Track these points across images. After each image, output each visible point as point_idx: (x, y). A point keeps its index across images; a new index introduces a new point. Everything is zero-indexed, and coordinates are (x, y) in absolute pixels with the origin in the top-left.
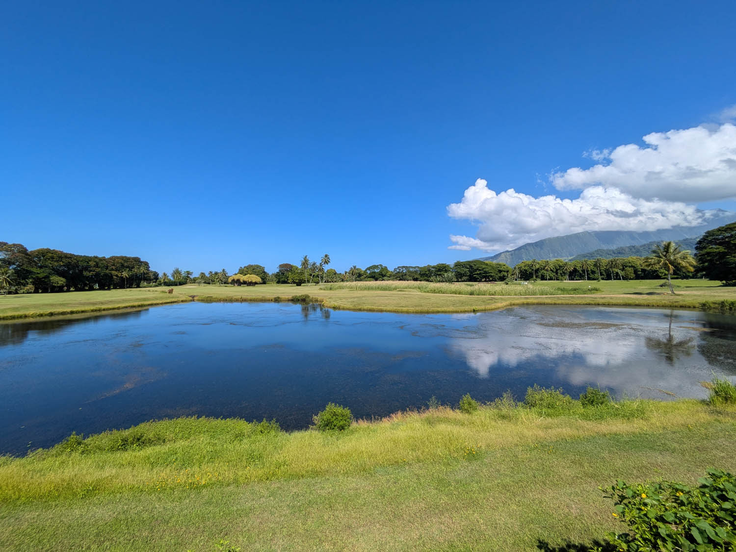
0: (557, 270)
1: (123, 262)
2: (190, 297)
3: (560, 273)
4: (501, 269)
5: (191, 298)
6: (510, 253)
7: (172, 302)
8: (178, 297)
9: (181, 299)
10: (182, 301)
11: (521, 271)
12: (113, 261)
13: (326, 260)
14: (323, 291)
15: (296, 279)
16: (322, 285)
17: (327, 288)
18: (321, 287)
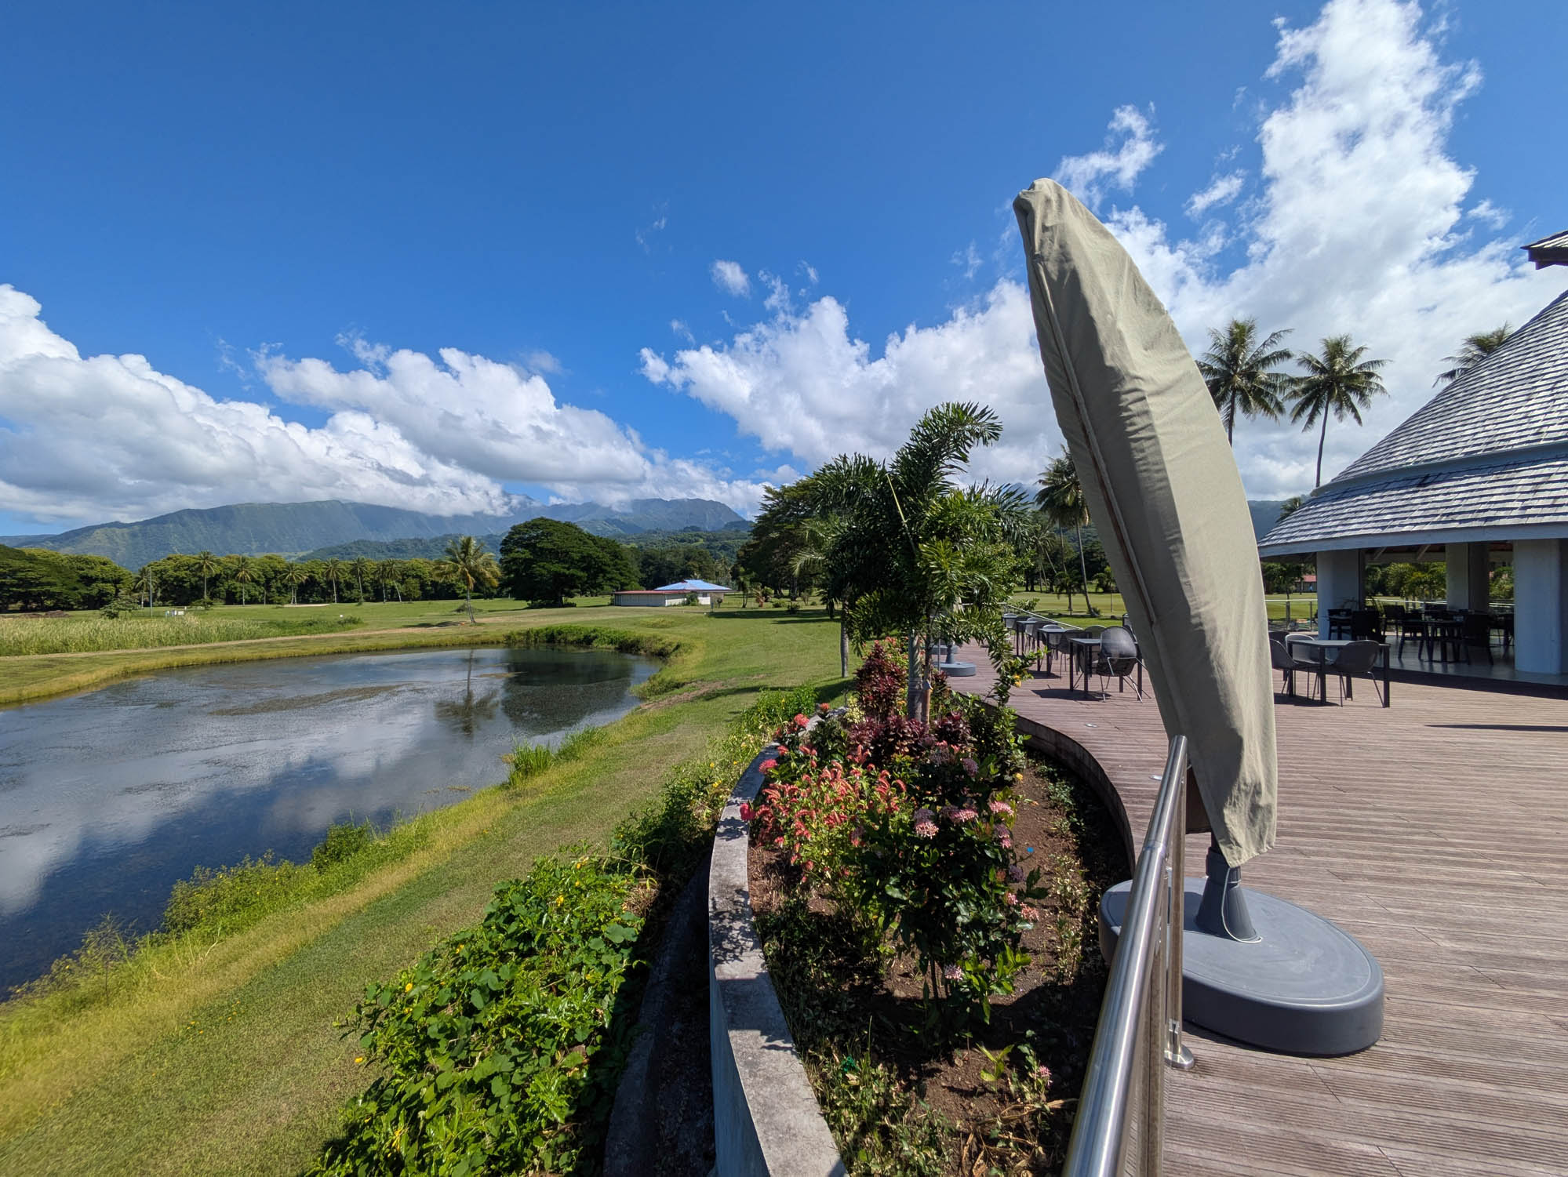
0: (268, 580)
3: (277, 588)
4: (92, 573)
6: (125, 530)
11: (163, 582)
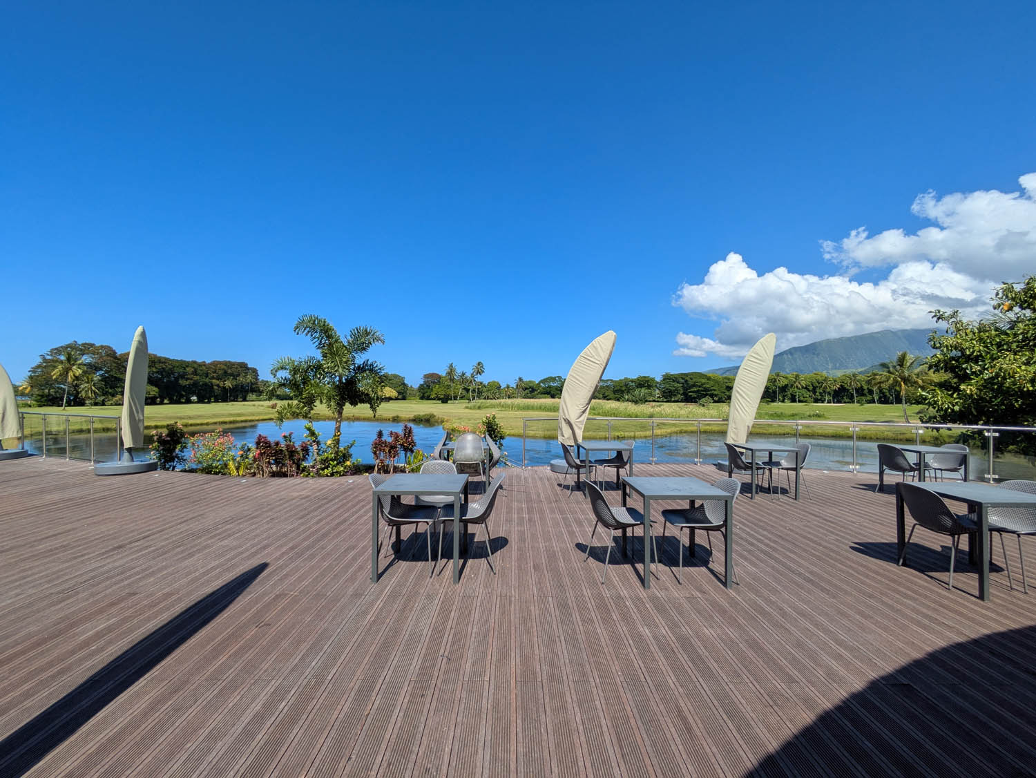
0: (815, 388)
1: (226, 368)
12: (214, 367)
13: (479, 370)
14: (467, 410)
15: (442, 395)
16: (473, 403)
17: (474, 406)
18: (469, 405)
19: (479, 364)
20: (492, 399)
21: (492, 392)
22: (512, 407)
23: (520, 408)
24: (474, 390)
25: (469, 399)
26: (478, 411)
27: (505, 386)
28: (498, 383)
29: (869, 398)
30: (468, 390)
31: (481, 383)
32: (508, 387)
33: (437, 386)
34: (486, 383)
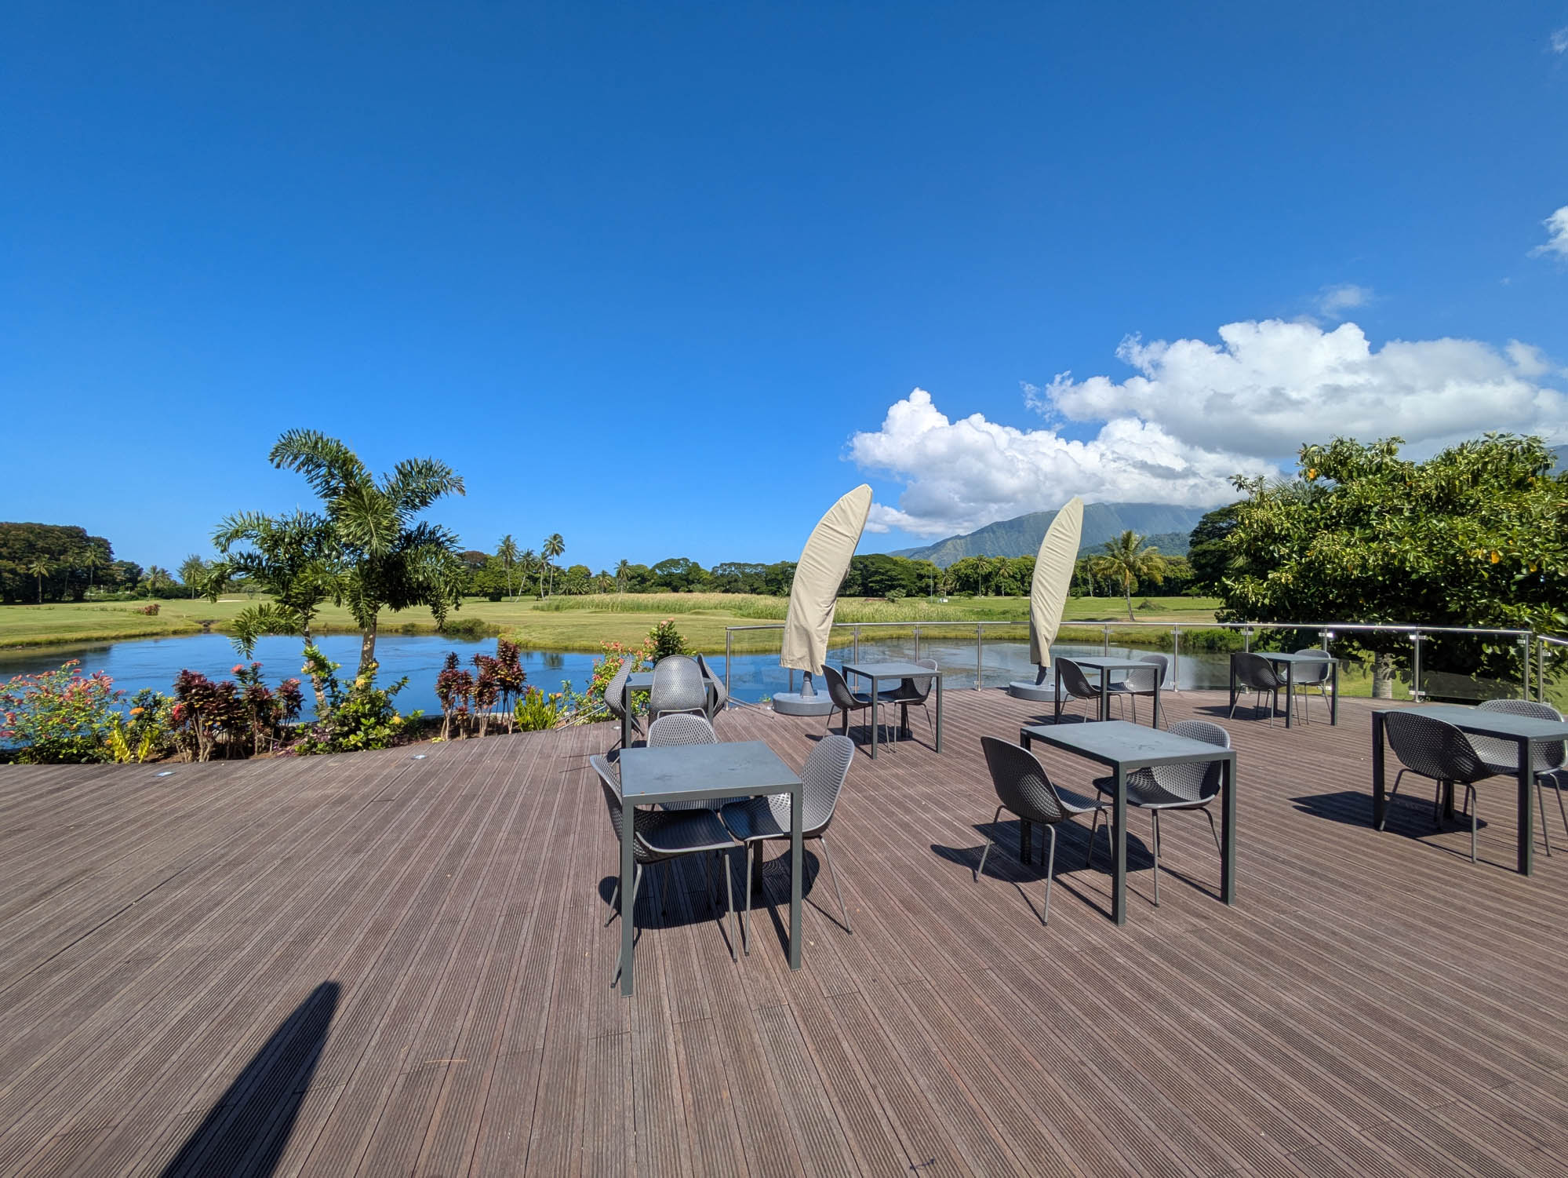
1: (32, 537)
2: (200, 623)
5: (201, 626)
7: (144, 635)
8: (166, 624)
9: (172, 628)
10: (175, 633)
13: (556, 546)
14: (537, 613)
15: (490, 586)
16: (545, 601)
17: (549, 606)
18: (539, 604)
19: (555, 537)
20: (576, 594)
21: (579, 582)
22: (613, 607)
23: (625, 608)
24: (546, 581)
25: (540, 595)
26: (556, 614)
27: (600, 573)
28: (587, 569)
29: (1084, 589)
30: (535, 580)
31: (558, 569)
32: (604, 574)
33: (481, 573)
34: (565, 567)
